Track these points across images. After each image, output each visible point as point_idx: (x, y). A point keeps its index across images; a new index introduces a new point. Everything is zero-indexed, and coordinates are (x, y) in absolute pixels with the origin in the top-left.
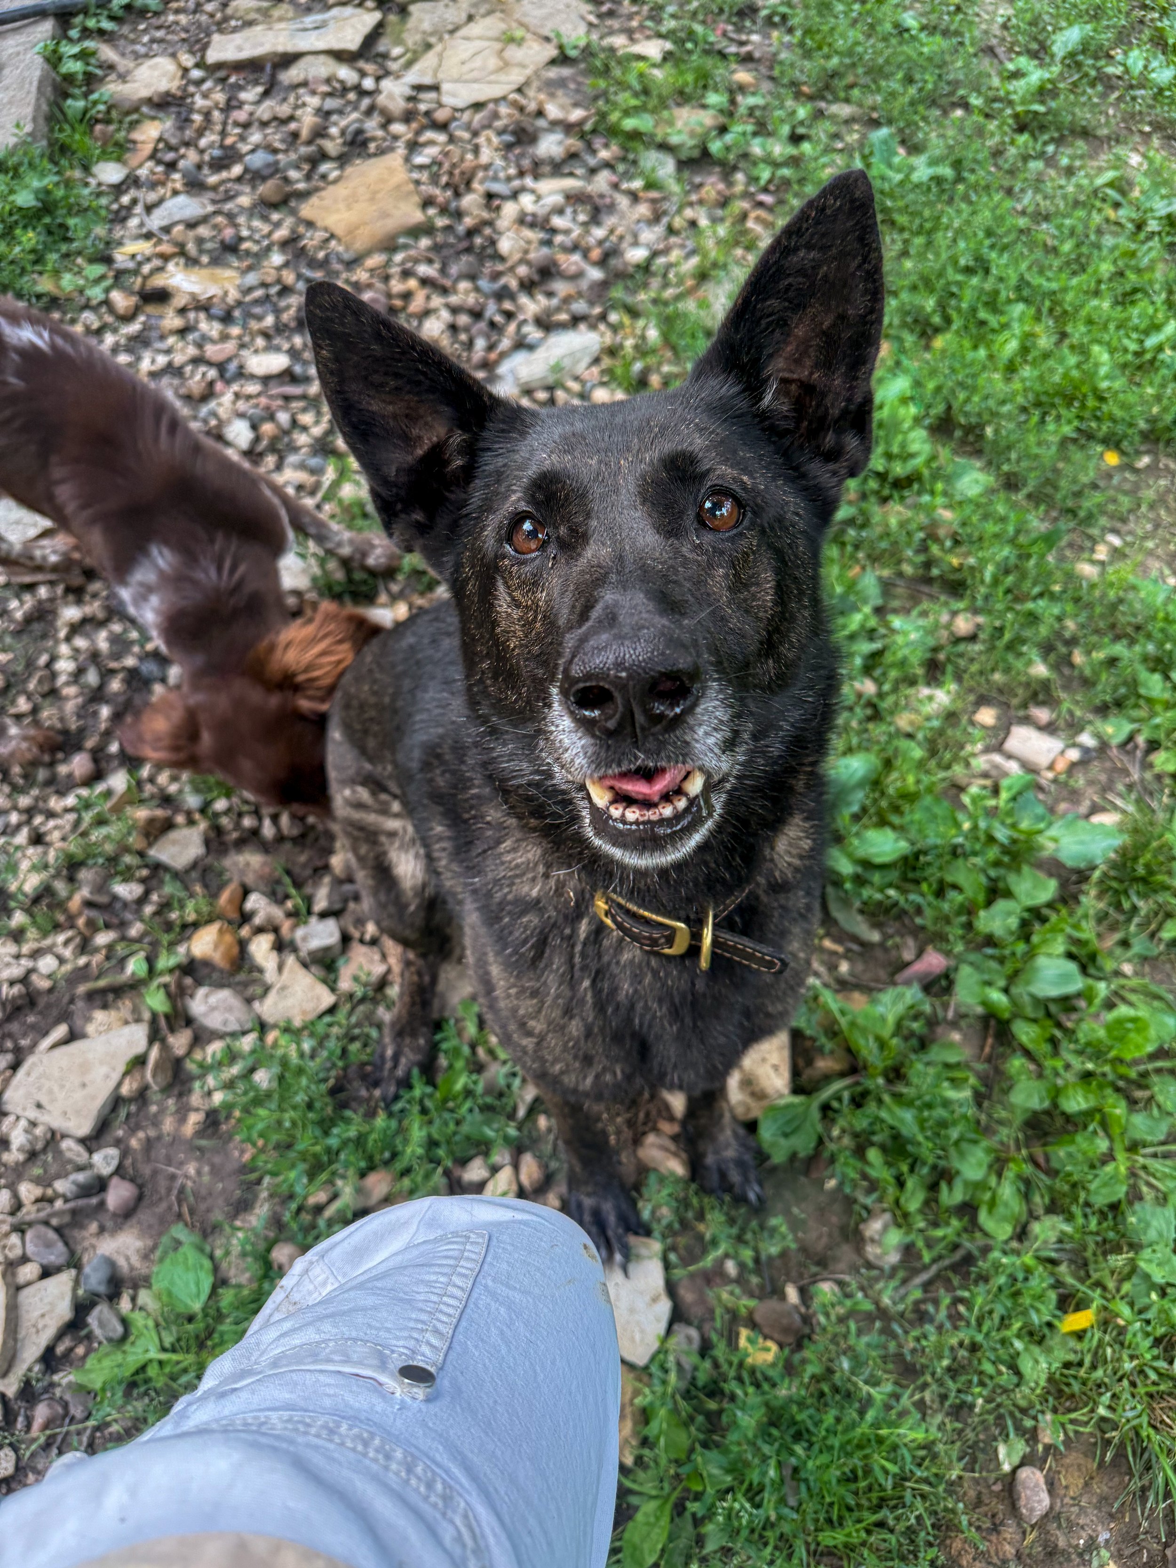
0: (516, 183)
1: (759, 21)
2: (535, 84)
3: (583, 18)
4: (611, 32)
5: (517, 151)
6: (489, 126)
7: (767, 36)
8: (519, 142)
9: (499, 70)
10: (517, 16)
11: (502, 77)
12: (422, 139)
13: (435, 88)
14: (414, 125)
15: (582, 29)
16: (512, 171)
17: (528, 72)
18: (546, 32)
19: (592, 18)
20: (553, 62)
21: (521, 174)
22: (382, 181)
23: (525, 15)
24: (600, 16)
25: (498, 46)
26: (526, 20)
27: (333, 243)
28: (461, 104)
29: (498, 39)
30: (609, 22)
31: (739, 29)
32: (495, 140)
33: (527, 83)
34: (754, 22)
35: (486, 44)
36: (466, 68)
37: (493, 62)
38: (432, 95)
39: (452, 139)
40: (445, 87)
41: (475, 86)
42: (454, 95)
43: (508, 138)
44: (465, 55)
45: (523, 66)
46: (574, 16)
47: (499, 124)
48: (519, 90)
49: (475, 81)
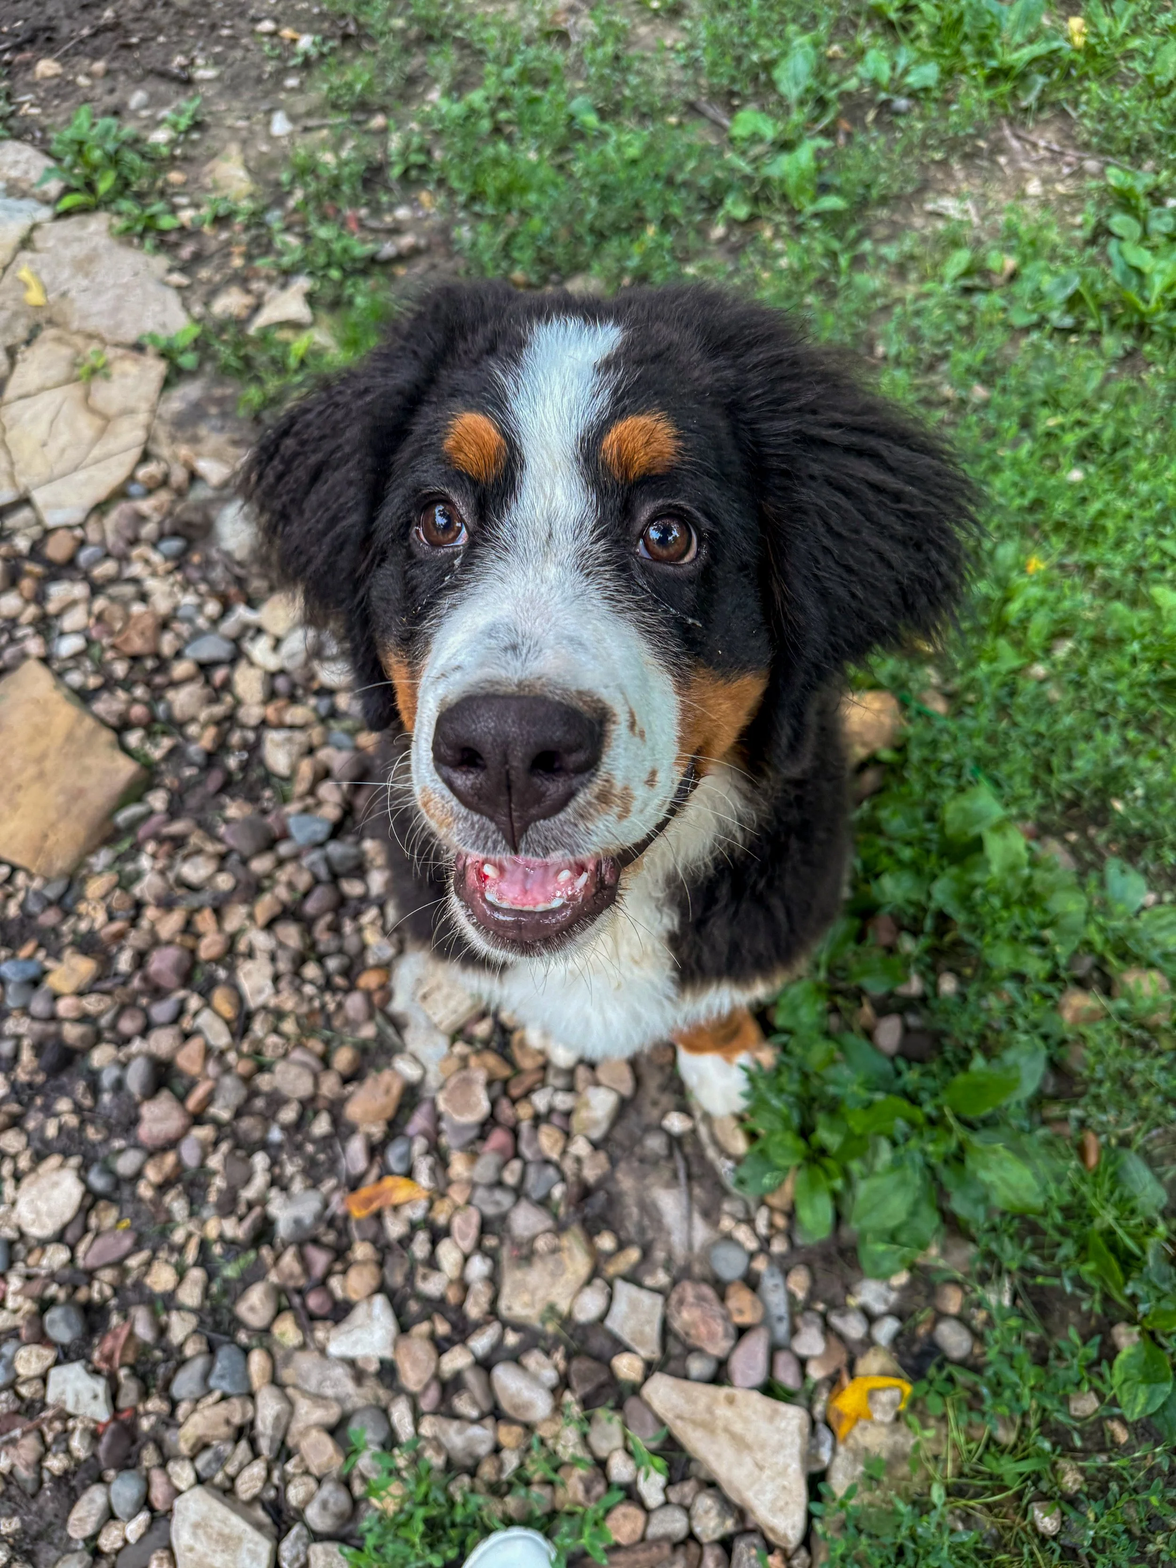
0: (229, 626)
1: (396, 187)
2: (162, 432)
3: (166, 284)
4: (213, 292)
5: (196, 558)
6: (134, 541)
7: (414, 203)
8: (190, 545)
9: (102, 432)
10: (75, 325)
11: (111, 444)
12: (52, 607)
13: (24, 501)
14: (27, 584)
15: (173, 300)
16: (212, 608)
17: (143, 417)
18: (131, 335)
19: (177, 278)
20: (167, 383)
21: (226, 609)
22: (40, 731)
23: (85, 317)
24: (185, 268)
25: (75, 391)
26: (91, 325)
27: (20, 879)
28: (74, 515)
29: (70, 380)
30: (204, 273)
31: (377, 210)
32: (156, 558)
33: (151, 437)
34: (388, 190)
35: (57, 395)
36: (53, 450)
37: (86, 426)
38: (25, 514)
39: (96, 589)
40: (39, 497)
41: (81, 476)
42: (60, 506)
43: (173, 545)
44: (40, 430)
45: (128, 412)
46: (152, 287)
47: (148, 530)
48: (146, 457)
49: (76, 469)
